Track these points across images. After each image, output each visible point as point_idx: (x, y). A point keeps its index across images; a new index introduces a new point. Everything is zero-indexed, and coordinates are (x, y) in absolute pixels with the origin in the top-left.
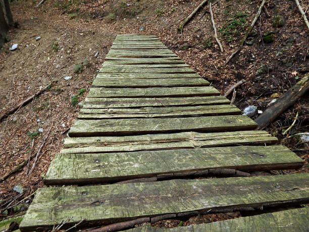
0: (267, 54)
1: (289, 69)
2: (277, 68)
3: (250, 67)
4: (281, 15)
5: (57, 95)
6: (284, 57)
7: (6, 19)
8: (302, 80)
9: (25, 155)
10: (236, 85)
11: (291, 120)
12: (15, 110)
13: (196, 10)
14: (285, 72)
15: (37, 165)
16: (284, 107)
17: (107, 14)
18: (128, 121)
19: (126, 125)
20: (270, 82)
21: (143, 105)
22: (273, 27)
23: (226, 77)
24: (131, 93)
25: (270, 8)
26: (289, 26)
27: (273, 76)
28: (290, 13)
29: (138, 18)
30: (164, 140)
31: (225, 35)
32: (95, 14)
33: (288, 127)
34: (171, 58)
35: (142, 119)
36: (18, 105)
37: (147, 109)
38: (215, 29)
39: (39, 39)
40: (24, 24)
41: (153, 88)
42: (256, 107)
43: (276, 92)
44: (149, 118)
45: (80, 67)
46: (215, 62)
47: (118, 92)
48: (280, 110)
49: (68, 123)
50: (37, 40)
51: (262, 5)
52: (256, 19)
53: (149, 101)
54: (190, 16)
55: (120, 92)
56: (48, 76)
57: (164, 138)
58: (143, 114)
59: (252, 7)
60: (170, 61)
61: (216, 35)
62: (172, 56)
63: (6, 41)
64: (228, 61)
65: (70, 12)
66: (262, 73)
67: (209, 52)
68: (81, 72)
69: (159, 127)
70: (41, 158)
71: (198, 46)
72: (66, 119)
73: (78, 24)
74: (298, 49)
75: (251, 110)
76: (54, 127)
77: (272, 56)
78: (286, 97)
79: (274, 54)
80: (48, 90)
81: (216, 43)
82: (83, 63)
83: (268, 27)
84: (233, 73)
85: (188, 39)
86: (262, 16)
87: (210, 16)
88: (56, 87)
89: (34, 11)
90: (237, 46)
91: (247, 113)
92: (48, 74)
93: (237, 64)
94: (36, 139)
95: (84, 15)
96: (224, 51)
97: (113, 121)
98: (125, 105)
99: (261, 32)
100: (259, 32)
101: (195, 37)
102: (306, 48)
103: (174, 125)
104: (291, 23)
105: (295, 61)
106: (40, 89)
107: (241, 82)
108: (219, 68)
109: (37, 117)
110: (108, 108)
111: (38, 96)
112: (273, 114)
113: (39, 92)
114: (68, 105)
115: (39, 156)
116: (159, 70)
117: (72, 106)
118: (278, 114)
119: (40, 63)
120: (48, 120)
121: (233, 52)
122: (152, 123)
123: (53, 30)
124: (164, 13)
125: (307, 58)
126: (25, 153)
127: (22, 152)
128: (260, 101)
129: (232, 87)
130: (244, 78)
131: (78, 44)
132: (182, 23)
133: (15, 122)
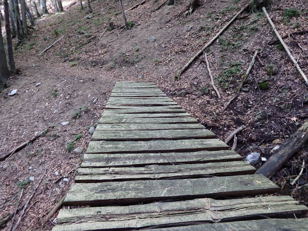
0: (264, 100)
1: (287, 115)
2: (276, 114)
3: (248, 113)
4: (274, 64)
5: (52, 141)
6: (282, 103)
7: (8, 66)
8: (303, 127)
9: (11, 207)
10: (236, 131)
11: (298, 168)
12: (7, 156)
13: (192, 59)
14: (284, 117)
15: (23, 220)
16: (289, 155)
17: (107, 62)
18: (132, 184)
19: (130, 190)
20: (271, 128)
21: (147, 162)
22: (268, 75)
23: (225, 123)
24: (134, 147)
25: (263, 57)
26: (283, 74)
27: (273, 122)
28: (283, 61)
29: (136, 66)
30: (176, 210)
31: (221, 82)
32: (95, 62)
33: (296, 177)
34: (172, 107)
35: (148, 181)
36: (11, 151)
37: (153, 167)
38: (212, 77)
39: (39, 85)
40: (25, 71)
41: (157, 142)
42: (259, 154)
43: (277, 138)
44: (154, 179)
45: (78, 112)
46: (213, 108)
47: (120, 146)
48: (285, 157)
49: (62, 171)
50: (37, 86)
51: (255, 54)
52: (250, 67)
53: (154, 157)
54: (187, 65)
55: (121, 146)
56: (45, 121)
57: (175, 208)
58: (148, 173)
59: (246, 57)
60: (171, 110)
61: (212, 83)
62: (172, 105)
63: (6, 87)
64: (226, 107)
65: (72, 61)
66: (261, 119)
67: (207, 98)
68: (79, 117)
69: (168, 191)
70: (28, 211)
71: (195, 93)
72: (60, 166)
73: (78, 71)
74: (294, 95)
75: (254, 157)
76: (46, 175)
77: (270, 102)
78: (289, 143)
79: (272, 100)
80: (44, 135)
81: (213, 90)
82: (81, 109)
83: (262, 75)
84: (233, 119)
85: (186, 86)
86: (256, 65)
87: (206, 65)
88: (52, 133)
89: (36, 59)
90: (234, 92)
91: (251, 160)
92: (45, 119)
93: (235, 110)
94: (25, 188)
95: (84, 63)
96: (222, 98)
97: (115, 184)
98: (128, 163)
99: (256, 80)
100: (254, 79)
101: (192, 84)
102: (303, 95)
103: (185, 189)
104: (284, 71)
105: (293, 107)
106: (36, 135)
107: (241, 128)
108: (217, 114)
109: (29, 164)
110: (110, 167)
111: (32, 142)
112: (278, 161)
113: (34, 137)
114: (63, 151)
115: (27, 208)
116: (161, 120)
117: (67, 152)
118: (283, 162)
119: (38, 108)
120: (41, 167)
121: (231, 98)
122: (160, 187)
123: (54, 77)
124: (161, 62)
125: (304, 104)
126: (10, 205)
127: (8, 203)
128: (262, 147)
129: (233, 133)
130: (244, 124)
131: (78, 90)
132: (179, 71)
133: (5, 170)
